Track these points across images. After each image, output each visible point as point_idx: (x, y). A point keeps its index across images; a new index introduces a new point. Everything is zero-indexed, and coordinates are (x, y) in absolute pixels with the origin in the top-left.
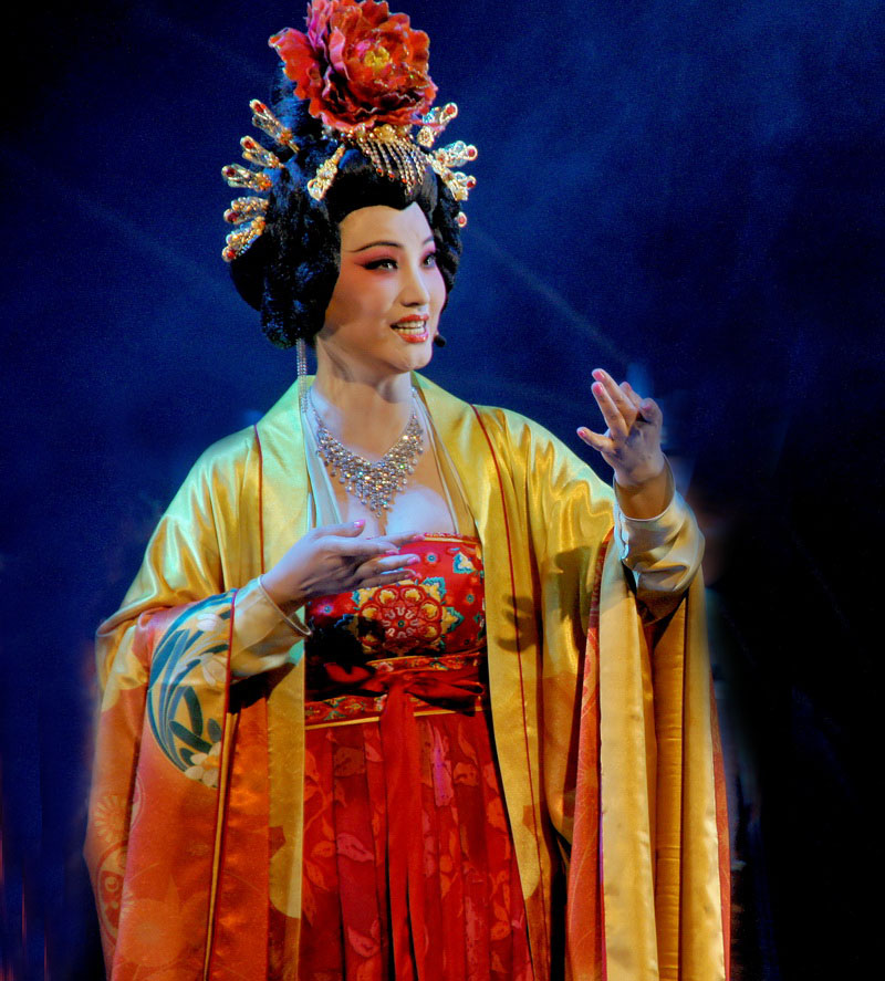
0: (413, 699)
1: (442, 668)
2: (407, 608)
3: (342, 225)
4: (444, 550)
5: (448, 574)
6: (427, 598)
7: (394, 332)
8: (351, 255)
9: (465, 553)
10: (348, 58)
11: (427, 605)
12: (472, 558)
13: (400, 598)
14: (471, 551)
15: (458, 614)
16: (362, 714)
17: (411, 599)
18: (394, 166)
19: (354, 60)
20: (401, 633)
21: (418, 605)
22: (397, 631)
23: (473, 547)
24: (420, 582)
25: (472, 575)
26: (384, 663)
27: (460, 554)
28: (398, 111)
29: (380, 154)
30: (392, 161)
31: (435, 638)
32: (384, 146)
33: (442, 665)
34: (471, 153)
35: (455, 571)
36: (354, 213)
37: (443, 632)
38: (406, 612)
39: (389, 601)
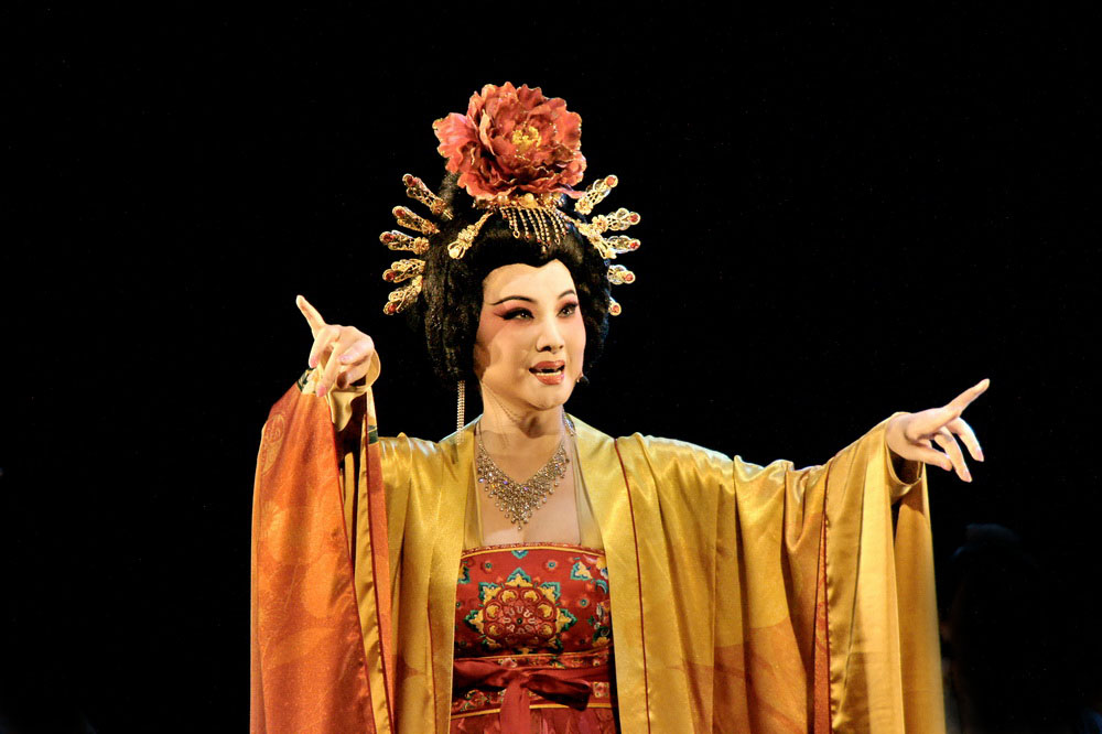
0: (531, 694)
1: (560, 667)
2: (526, 607)
3: (485, 281)
4: (566, 559)
5: (565, 580)
6: (544, 599)
7: (532, 375)
8: (491, 307)
9: (585, 563)
10: (493, 137)
11: (542, 606)
12: (590, 567)
13: (520, 597)
14: (591, 561)
15: (572, 616)
16: (488, 706)
17: (530, 600)
18: (531, 230)
19: (500, 139)
20: (520, 629)
21: (536, 605)
22: (517, 627)
23: (595, 558)
24: (539, 584)
25: (589, 581)
26: (508, 658)
27: (580, 563)
28: (539, 181)
29: (518, 218)
30: (528, 222)
31: (552, 636)
32: (524, 212)
33: (560, 663)
34: (634, 219)
35: (572, 578)
36: (496, 270)
37: (558, 631)
38: (525, 611)
39: (510, 600)
